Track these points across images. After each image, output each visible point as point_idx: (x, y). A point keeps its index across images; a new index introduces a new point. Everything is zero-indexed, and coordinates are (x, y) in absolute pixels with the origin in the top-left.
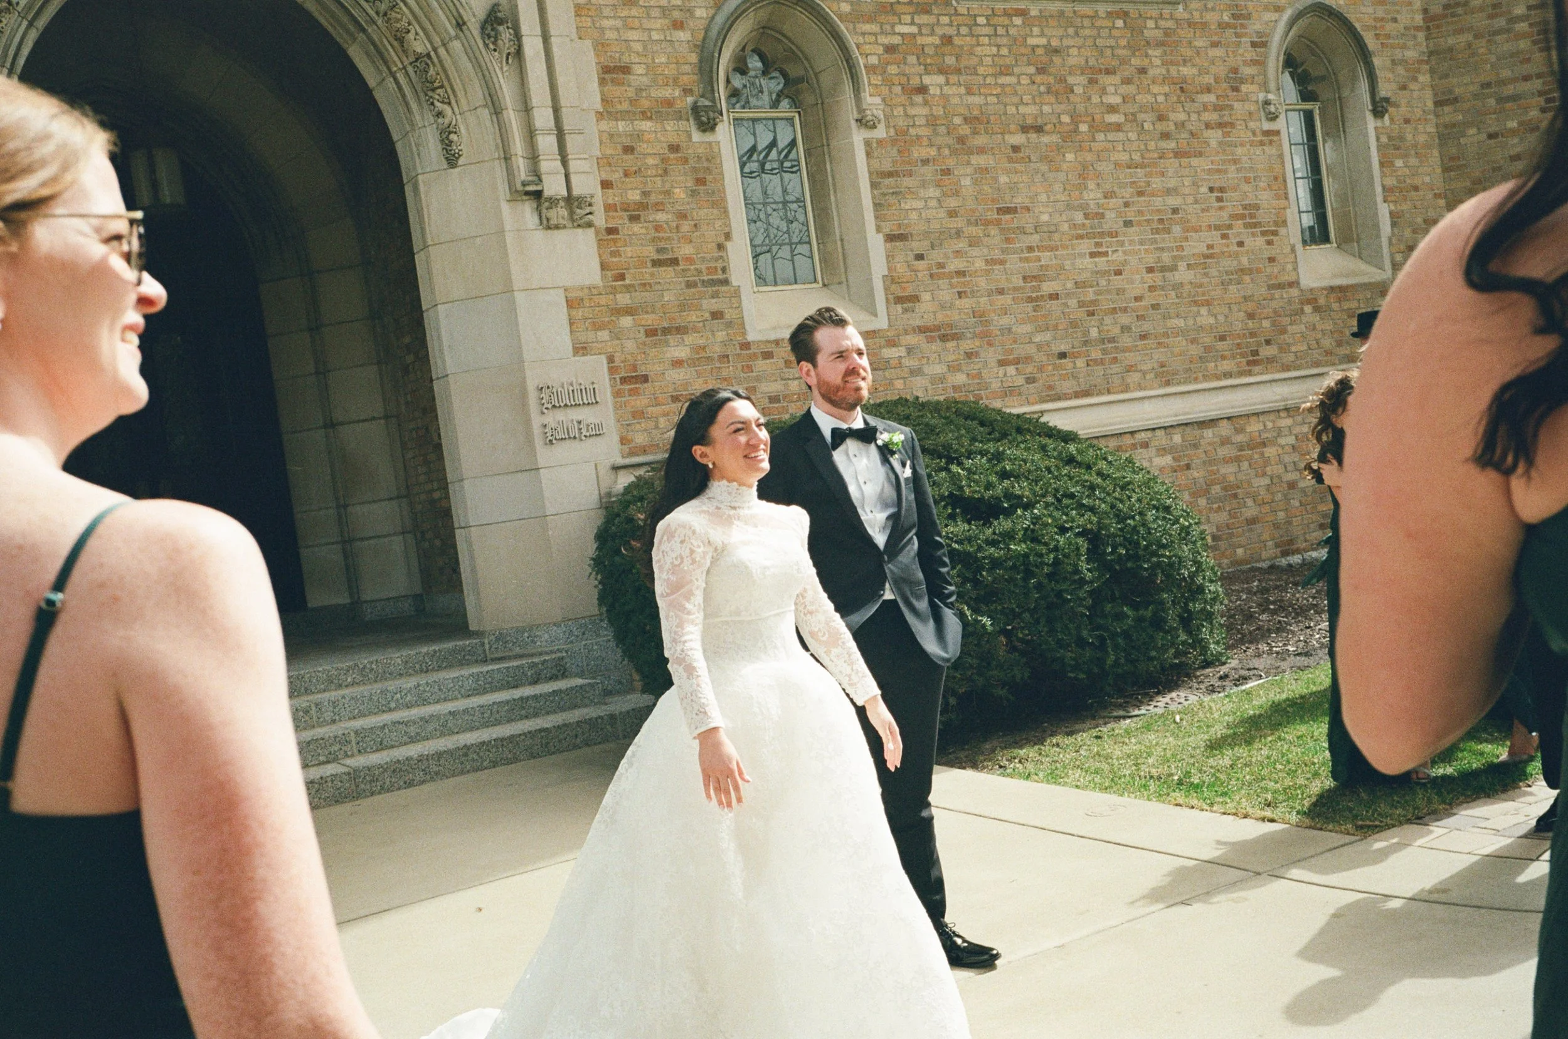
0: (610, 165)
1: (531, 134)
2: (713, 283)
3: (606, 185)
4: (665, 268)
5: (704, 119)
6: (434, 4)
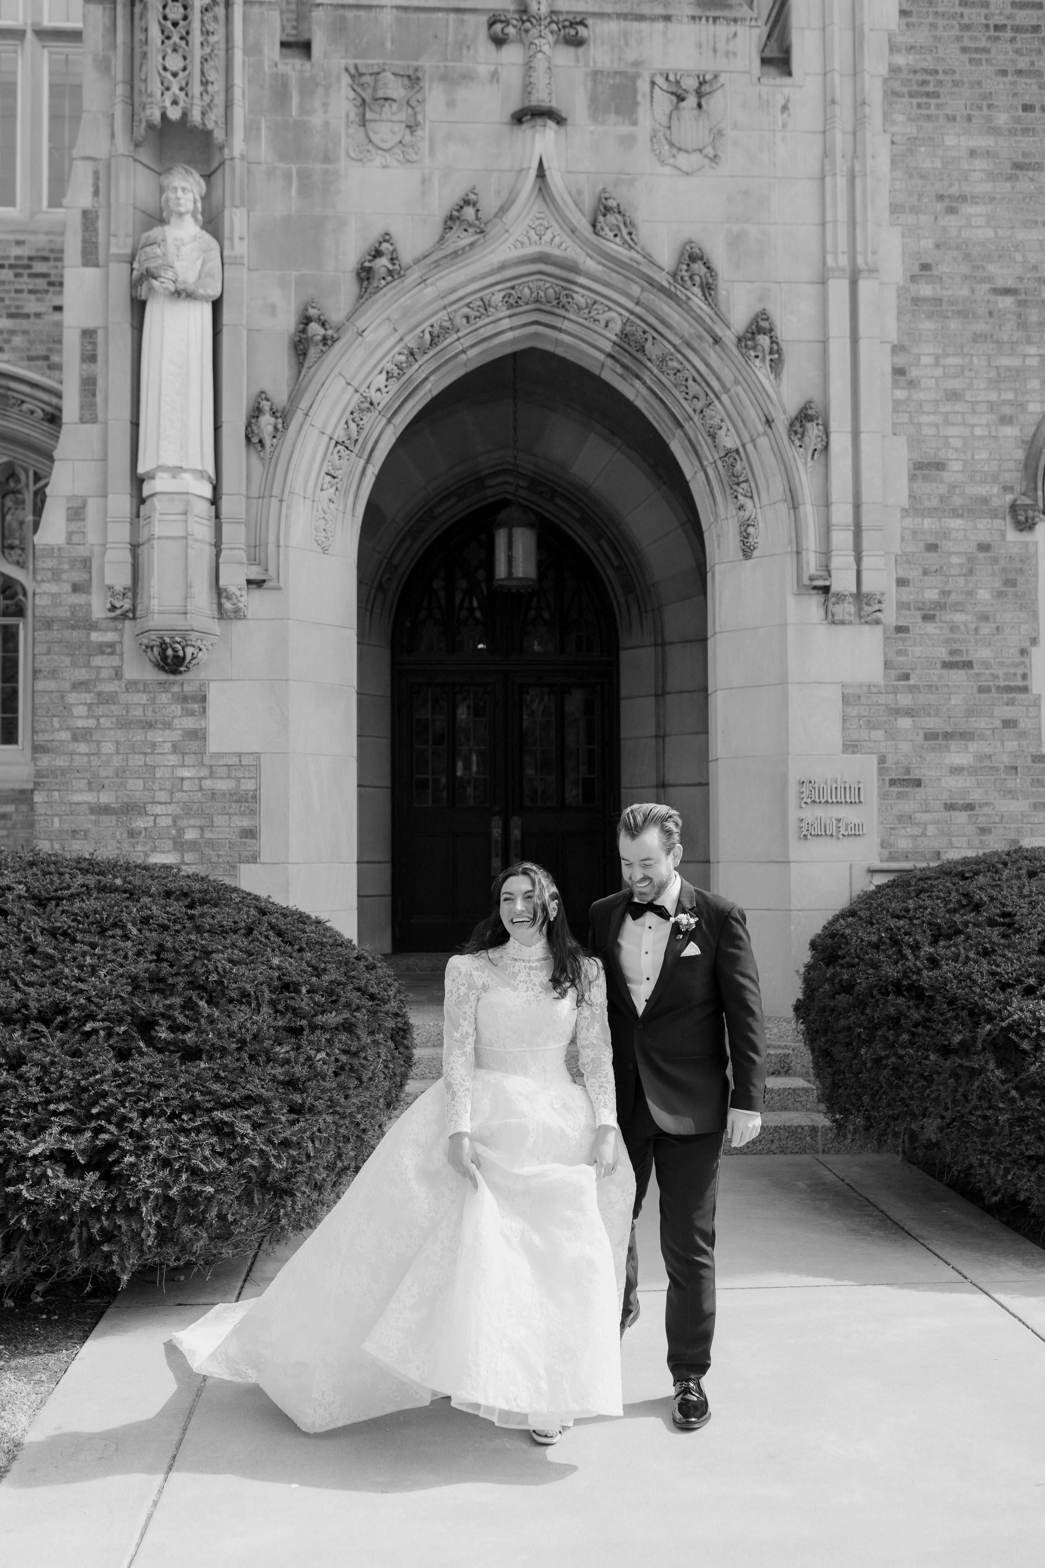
0: (909, 562)
1: (827, 529)
2: (1010, 689)
3: (902, 582)
4: (956, 671)
5: (1022, 518)
6: (747, 402)
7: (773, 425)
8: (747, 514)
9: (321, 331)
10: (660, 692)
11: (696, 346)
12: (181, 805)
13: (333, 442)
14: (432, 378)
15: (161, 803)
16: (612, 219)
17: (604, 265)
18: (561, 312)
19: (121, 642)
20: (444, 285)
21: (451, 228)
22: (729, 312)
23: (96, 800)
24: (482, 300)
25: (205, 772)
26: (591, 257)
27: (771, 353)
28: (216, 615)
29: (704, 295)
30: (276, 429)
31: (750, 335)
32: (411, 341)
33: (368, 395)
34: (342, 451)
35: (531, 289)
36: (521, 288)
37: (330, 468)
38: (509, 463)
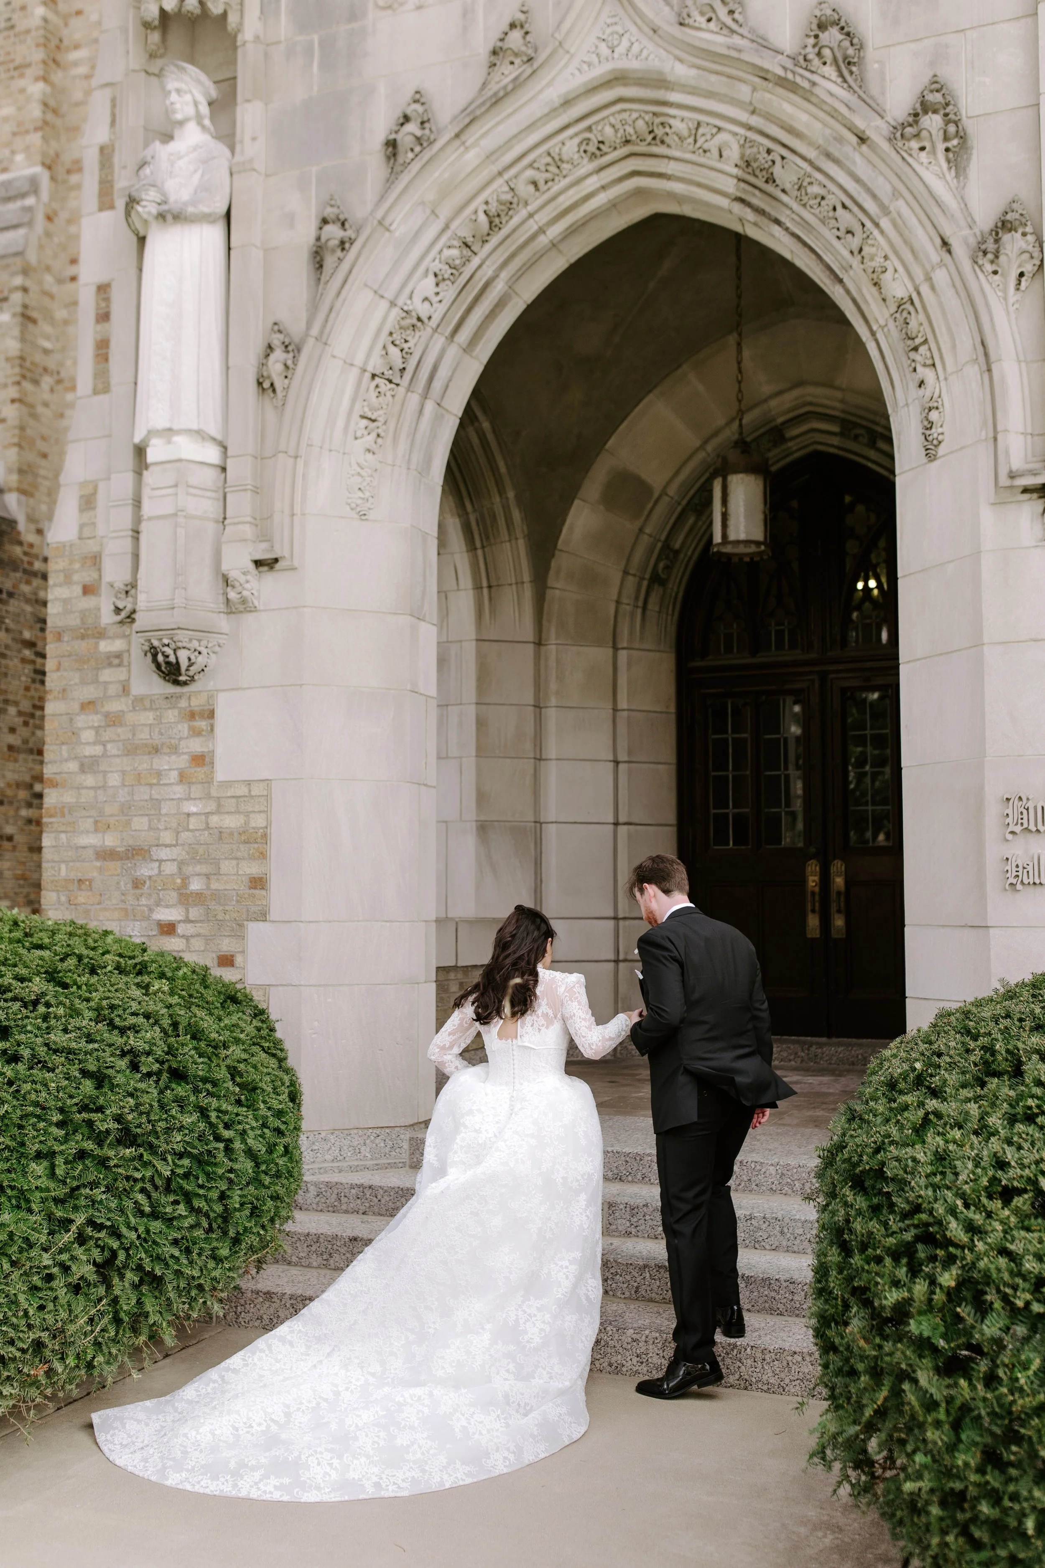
1: (1043, 395)
6: (913, 221)
7: (952, 249)
8: (929, 392)
9: (341, 234)
11: (837, 154)
12: (186, 847)
13: (368, 376)
15: (166, 846)
17: (698, 68)
18: (662, 150)
19: (128, 651)
20: (489, 143)
21: (495, 65)
22: (883, 93)
23: (99, 844)
24: (549, 154)
25: (212, 806)
26: (681, 61)
27: (946, 139)
28: (222, 607)
29: (841, 75)
30: (286, 367)
31: (911, 119)
32: (461, 228)
33: (411, 308)
34: (382, 385)
35: (613, 126)
36: (600, 128)
37: (366, 409)
38: (811, 404)
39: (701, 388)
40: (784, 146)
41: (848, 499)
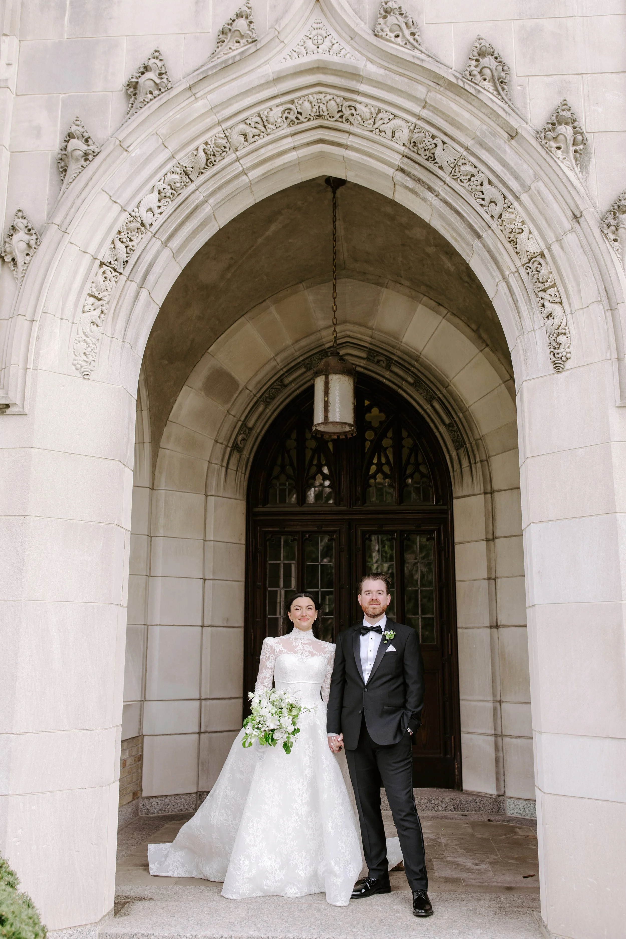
7: (581, 220)
8: (556, 322)
9: (84, 147)
10: (491, 537)
11: (490, 144)
13: (98, 263)
14: (211, 201)
16: (392, 19)
17: (386, 68)
18: (345, 126)
20: (215, 98)
21: (223, 42)
22: (525, 107)
24: (259, 116)
26: (372, 61)
27: (575, 144)
29: (497, 90)
30: (29, 246)
31: (550, 126)
32: (184, 159)
33: (137, 214)
34: (108, 272)
35: (311, 103)
36: (300, 102)
37: (94, 290)
38: (349, 336)
39: (278, 317)
40: (446, 134)
41: (367, 403)
